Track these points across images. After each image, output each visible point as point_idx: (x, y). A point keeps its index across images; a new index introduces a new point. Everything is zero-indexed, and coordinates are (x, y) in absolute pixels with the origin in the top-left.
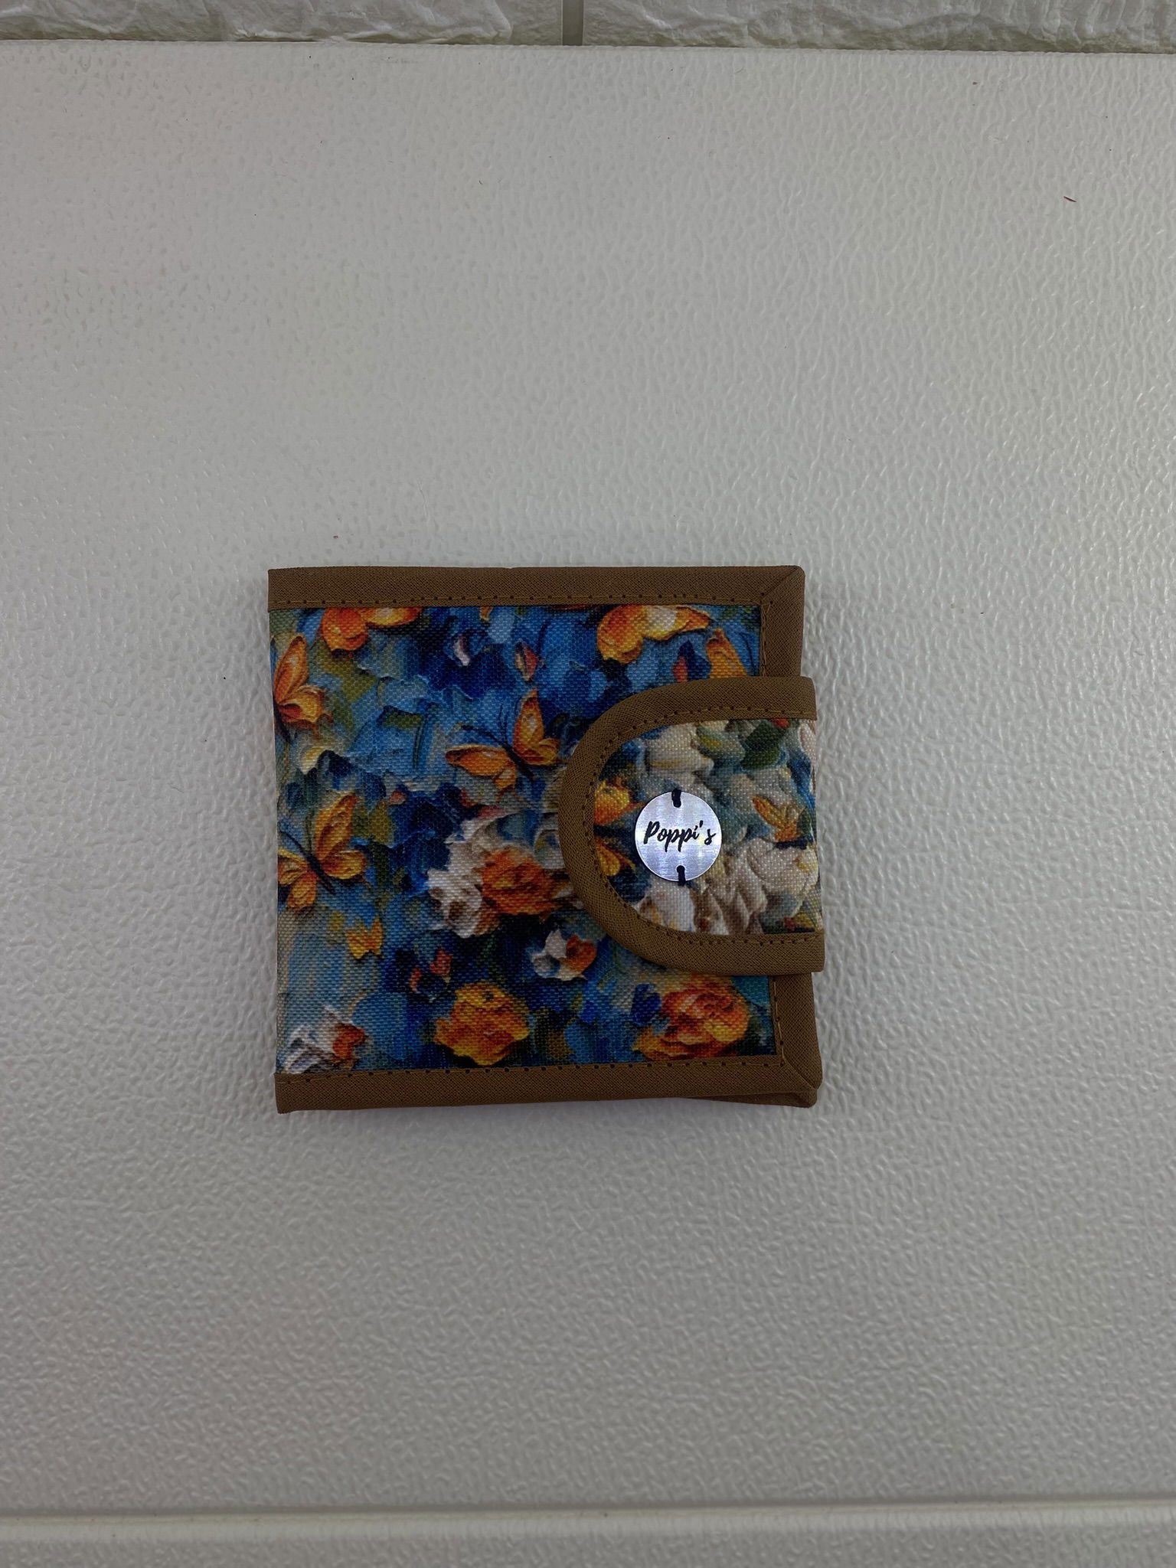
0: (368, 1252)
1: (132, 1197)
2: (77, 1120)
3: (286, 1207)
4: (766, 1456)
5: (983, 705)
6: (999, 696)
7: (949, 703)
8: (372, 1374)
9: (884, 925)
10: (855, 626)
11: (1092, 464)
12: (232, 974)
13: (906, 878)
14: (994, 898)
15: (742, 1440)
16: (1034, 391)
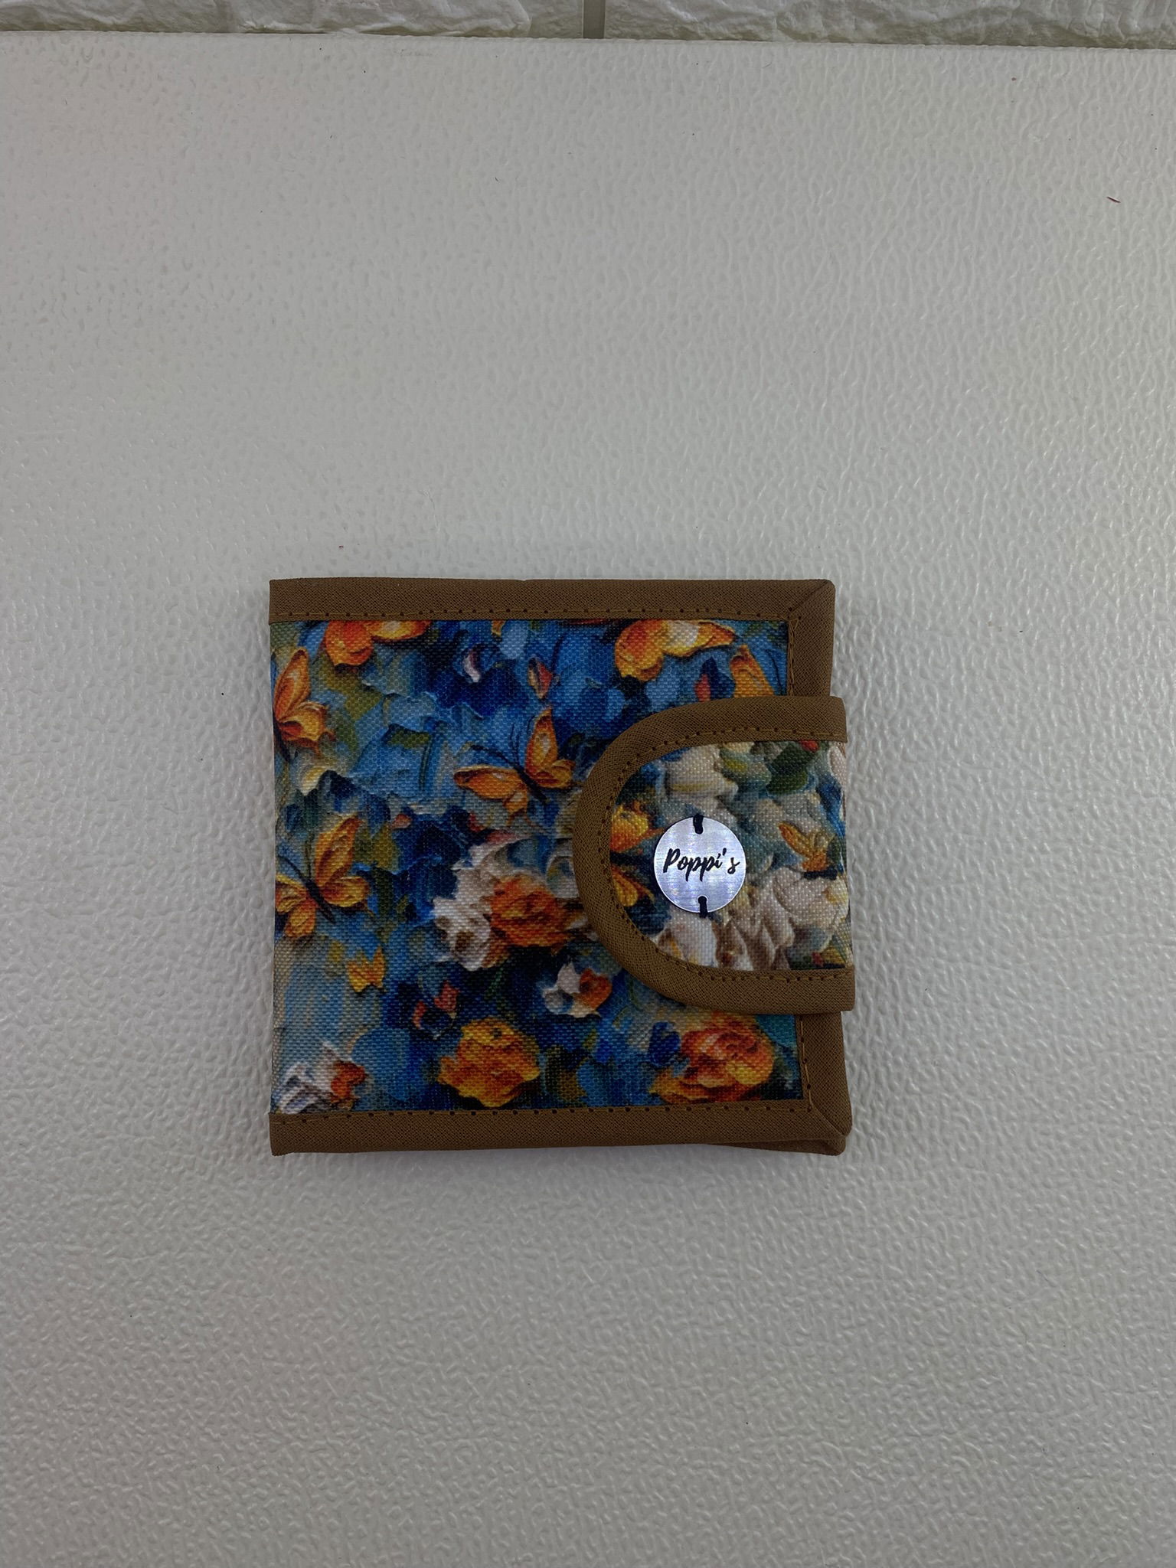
0: (368, 1303)
1: (118, 1243)
2: (61, 1160)
3: (279, 1255)
4: (788, 1527)
5: (1022, 728)
6: (1039, 720)
7: (986, 726)
8: (369, 1434)
9: (918, 961)
10: (888, 644)
11: (1137, 477)
12: (226, 1007)
13: (941, 911)
14: (1034, 933)
15: (763, 1510)
16: (1076, 399)
